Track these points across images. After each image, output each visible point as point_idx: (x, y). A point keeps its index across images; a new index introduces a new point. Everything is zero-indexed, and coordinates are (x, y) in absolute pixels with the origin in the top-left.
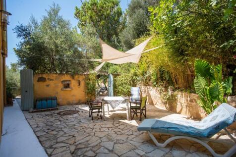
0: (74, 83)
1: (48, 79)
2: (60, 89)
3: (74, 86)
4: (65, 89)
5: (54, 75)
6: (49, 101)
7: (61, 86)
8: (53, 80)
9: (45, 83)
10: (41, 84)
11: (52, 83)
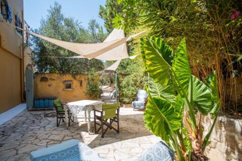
0: (75, 83)
1: (50, 79)
2: (61, 89)
3: (76, 86)
4: (66, 90)
5: (56, 75)
6: (47, 101)
7: (62, 86)
8: (55, 80)
9: (47, 83)
10: (44, 83)
11: (54, 83)
